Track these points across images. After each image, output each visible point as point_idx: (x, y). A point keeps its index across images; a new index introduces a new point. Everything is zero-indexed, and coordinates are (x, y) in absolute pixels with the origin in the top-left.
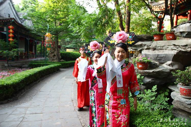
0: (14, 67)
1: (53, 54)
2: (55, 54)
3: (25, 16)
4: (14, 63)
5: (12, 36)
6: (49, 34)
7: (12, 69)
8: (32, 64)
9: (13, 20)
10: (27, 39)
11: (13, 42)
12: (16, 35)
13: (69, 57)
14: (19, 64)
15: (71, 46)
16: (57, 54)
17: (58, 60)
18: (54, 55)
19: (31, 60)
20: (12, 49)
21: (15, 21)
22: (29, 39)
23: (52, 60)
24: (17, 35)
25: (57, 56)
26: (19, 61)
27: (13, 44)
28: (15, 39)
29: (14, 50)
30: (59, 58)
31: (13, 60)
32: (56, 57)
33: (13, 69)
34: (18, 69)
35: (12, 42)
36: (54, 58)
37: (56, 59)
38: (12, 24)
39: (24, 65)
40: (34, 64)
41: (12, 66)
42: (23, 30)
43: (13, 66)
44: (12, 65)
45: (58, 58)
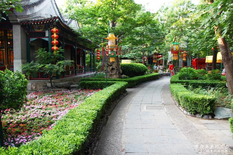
0: (60, 88)
1: (111, 68)
2: (114, 67)
3: (72, 14)
4: (59, 82)
5: (56, 43)
6: (112, 36)
7: (57, 91)
8: (84, 83)
9: (57, 20)
10: (74, 47)
11: (58, 52)
12: (60, 42)
13: (132, 70)
14: (66, 83)
15: (131, 55)
16: (116, 67)
17: (118, 76)
18: (113, 69)
19: (80, 76)
20: (58, 62)
21: (60, 21)
22: (77, 48)
23: (110, 76)
24: (62, 43)
25: (117, 69)
26: (64, 78)
27: (58, 54)
28: (60, 48)
29: (60, 62)
30: (119, 73)
31: (57, 77)
32: (114, 72)
33: (59, 91)
34: (65, 90)
35: (56, 51)
36: (113, 73)
37: (116, 74)
38: (56, 26)
39: (72, 84)
40: (88, 83)
41: (57, 87)
42: (69, 35)
43: (59, 86)
44: (57, 84)
45: (117, 73)
